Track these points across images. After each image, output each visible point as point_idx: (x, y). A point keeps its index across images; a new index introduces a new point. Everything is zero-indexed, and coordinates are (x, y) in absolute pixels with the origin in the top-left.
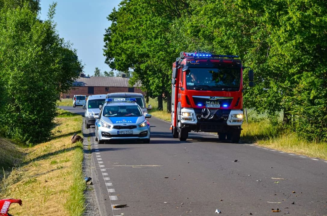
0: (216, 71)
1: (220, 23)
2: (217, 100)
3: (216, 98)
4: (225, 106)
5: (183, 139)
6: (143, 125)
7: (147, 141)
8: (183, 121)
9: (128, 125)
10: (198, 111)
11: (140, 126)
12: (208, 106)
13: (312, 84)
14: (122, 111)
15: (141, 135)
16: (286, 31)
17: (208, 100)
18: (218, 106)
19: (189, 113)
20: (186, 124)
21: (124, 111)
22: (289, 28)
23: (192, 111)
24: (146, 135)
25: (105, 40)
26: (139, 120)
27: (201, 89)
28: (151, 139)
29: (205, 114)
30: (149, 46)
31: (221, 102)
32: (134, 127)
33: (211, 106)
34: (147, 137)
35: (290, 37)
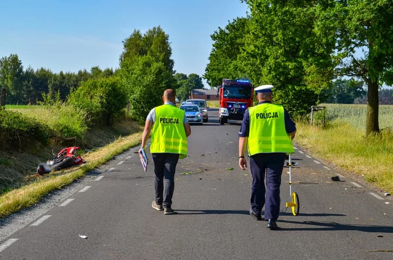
0: (241, 89)
1: (248, 64)
2: (239, 104)
3: (239, 103)
4: (243, 107)
5: (222, 124)
6: (199, 116)
7: (201, 124)
8: (221, 114)
9: (191, 116)
10: (229, 109)
11: (197, 116)
12: (234, 107)
13: (281, 96)
14: (188, 109)
15: (197, 121)
16: (268, 70)
17: (234, 104)
18: (240, 107)
19: (225, 111)
20: (223, 116)
21: (192, 108)
22: (269, 68)
23: (226, 109)
24: (200, 121)
25: (206, 70)
26: (197, 113)
27: (231, 98)
28: (203, 123)
29: (233, 111)
30: (223, 74)
31: (241, 105)
32: (194, 117)
33: (236, 107)
34: (201, 122)
35: (270, 73)
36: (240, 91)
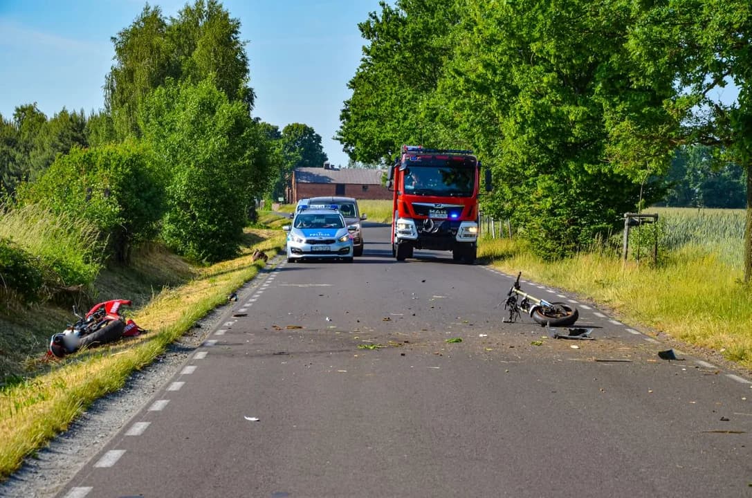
0: (448, 170)
1: (463, 105)
2: (444, 209)
3: (443, 206)
4: (454, 216)
5: (401, 259)
6: (345, 239)
7: (350, 261)
8: (399, 235)
9: (324, 239)
10: (418, 222)
11: (340, 240)
12: (432, 216)
13: (549, 189)
15: (340, 252)
16: (517, 123)
17: (432, 208)
18: (446, 216)
19: (407, 226)
20: (404, 239)
21: (323, 221)
22: (519, 119)
23: (411, 222)
24: (348, 252)
25: (342, 118)
27: (423, 194)
28: (355, 258)
29: (428, 226)
30: (394, 130)
31: (450, 211)
32: (332, 242)
33: (436, 216)
34: (350, 255)
35: (522, 130)
36: (446, 176)
